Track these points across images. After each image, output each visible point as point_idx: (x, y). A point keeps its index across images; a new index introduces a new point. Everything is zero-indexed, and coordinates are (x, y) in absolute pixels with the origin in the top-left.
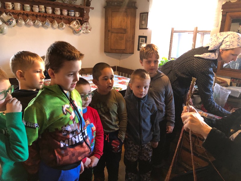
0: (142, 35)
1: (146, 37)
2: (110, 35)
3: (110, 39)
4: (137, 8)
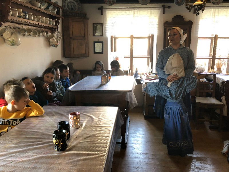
0: (97, 41)
1: (102, 43)
2: (72, 41)
3: (73, 45)
4: (89, 19)
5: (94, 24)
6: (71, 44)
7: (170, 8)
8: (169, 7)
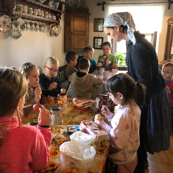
0: (97, 36)
1: (102, 38)
2: (73, 36)
4: (90, 15)
5: (95, 19)
6: (72, 39)
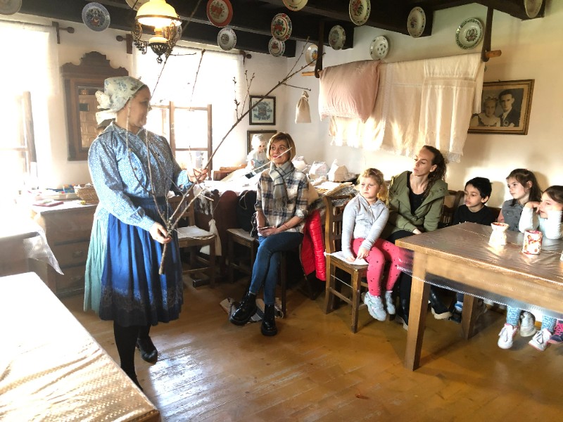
7: (73, 32)
8: (71, 30)
